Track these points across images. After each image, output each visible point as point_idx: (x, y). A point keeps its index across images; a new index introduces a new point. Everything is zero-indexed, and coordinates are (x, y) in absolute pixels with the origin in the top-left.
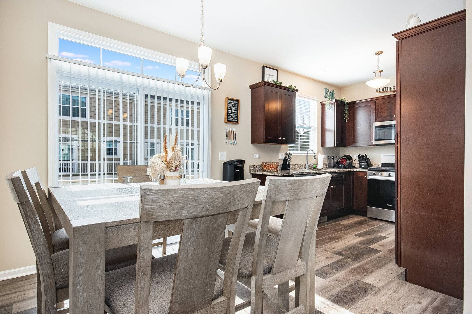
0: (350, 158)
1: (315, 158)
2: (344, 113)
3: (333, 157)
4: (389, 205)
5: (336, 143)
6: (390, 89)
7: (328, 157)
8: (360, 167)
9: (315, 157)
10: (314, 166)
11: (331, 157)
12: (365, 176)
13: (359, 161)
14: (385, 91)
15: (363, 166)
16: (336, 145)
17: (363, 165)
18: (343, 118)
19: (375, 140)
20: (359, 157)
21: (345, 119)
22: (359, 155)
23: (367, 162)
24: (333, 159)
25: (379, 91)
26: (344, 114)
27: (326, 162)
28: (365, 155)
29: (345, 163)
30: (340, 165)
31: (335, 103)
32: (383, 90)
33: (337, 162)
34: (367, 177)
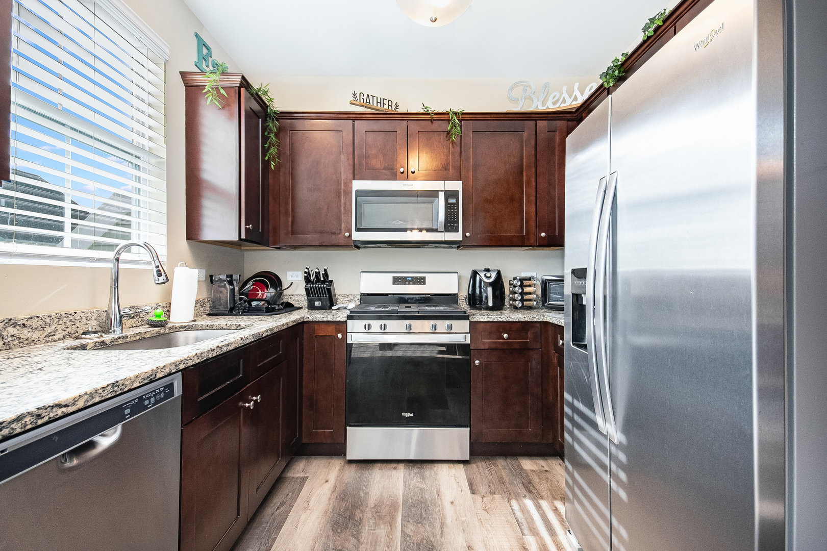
0: (275, 281)
1: (162, 279)
2: (265, 139)
3: (231, 276)
4: (408, 415)
5: (246, 228)
6: (383, 104)
7: (211, 276)
8: (311, 307)
9: (160, 275)
10: (157, 315)
11: (223, 277)
12: (340, 336)
13: (307, 290)
14: (372, 104)
15: (317, 304)
16: (243, 237)
17: (318, 300)
18: (264, 155)
19: (358, 230)
20: (307, 279)
21: (267, 158)
22: (307, 270)
23: (329, 291)
24: (231, 283)
25: (358, 101)
26: (264, 143)
27: (204, 295)
28: (325, 270)
29: (263, 294)
30: (254, 304)
31: (239, 88)
32: (368, 101)
33: (240, 294)
34: (345, 337)
